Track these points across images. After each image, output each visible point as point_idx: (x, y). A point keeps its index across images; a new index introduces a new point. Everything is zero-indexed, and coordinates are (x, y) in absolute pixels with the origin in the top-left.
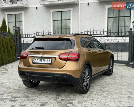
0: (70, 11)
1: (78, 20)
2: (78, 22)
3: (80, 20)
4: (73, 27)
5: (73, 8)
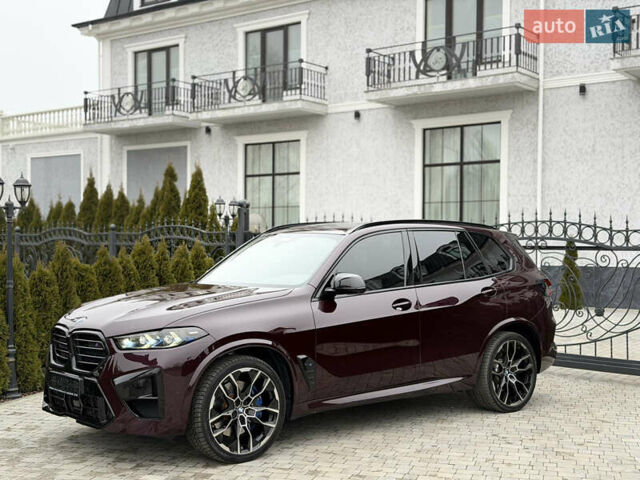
0: (499, 122)
1: (535, 161)
2: (535, 170)
3: (544, 163)
4: (509, 195)
5: (511, 111)
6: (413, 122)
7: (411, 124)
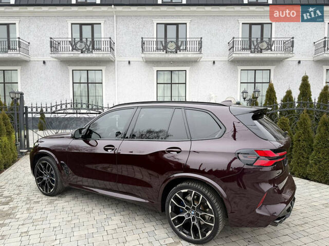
0: (101, 70)
2: (115, 86)
3: (118, 85)
4: (106, 95)
5: (105, 67)
6: (68, 67)
7: (67, 68)
